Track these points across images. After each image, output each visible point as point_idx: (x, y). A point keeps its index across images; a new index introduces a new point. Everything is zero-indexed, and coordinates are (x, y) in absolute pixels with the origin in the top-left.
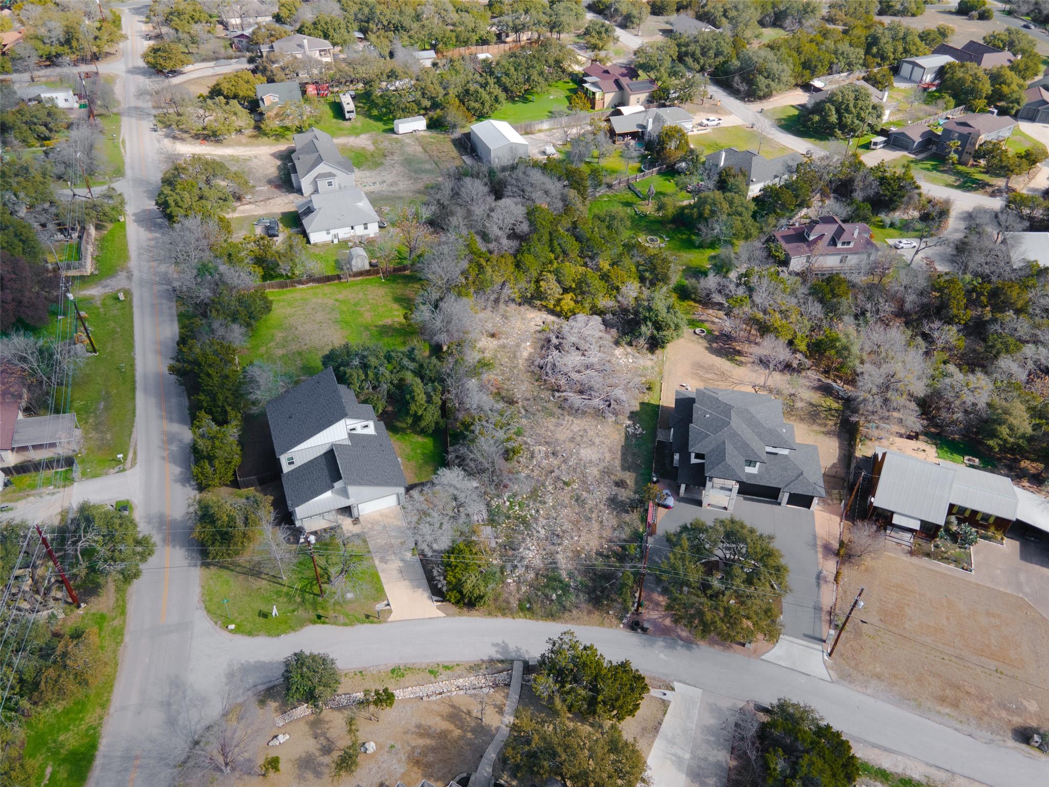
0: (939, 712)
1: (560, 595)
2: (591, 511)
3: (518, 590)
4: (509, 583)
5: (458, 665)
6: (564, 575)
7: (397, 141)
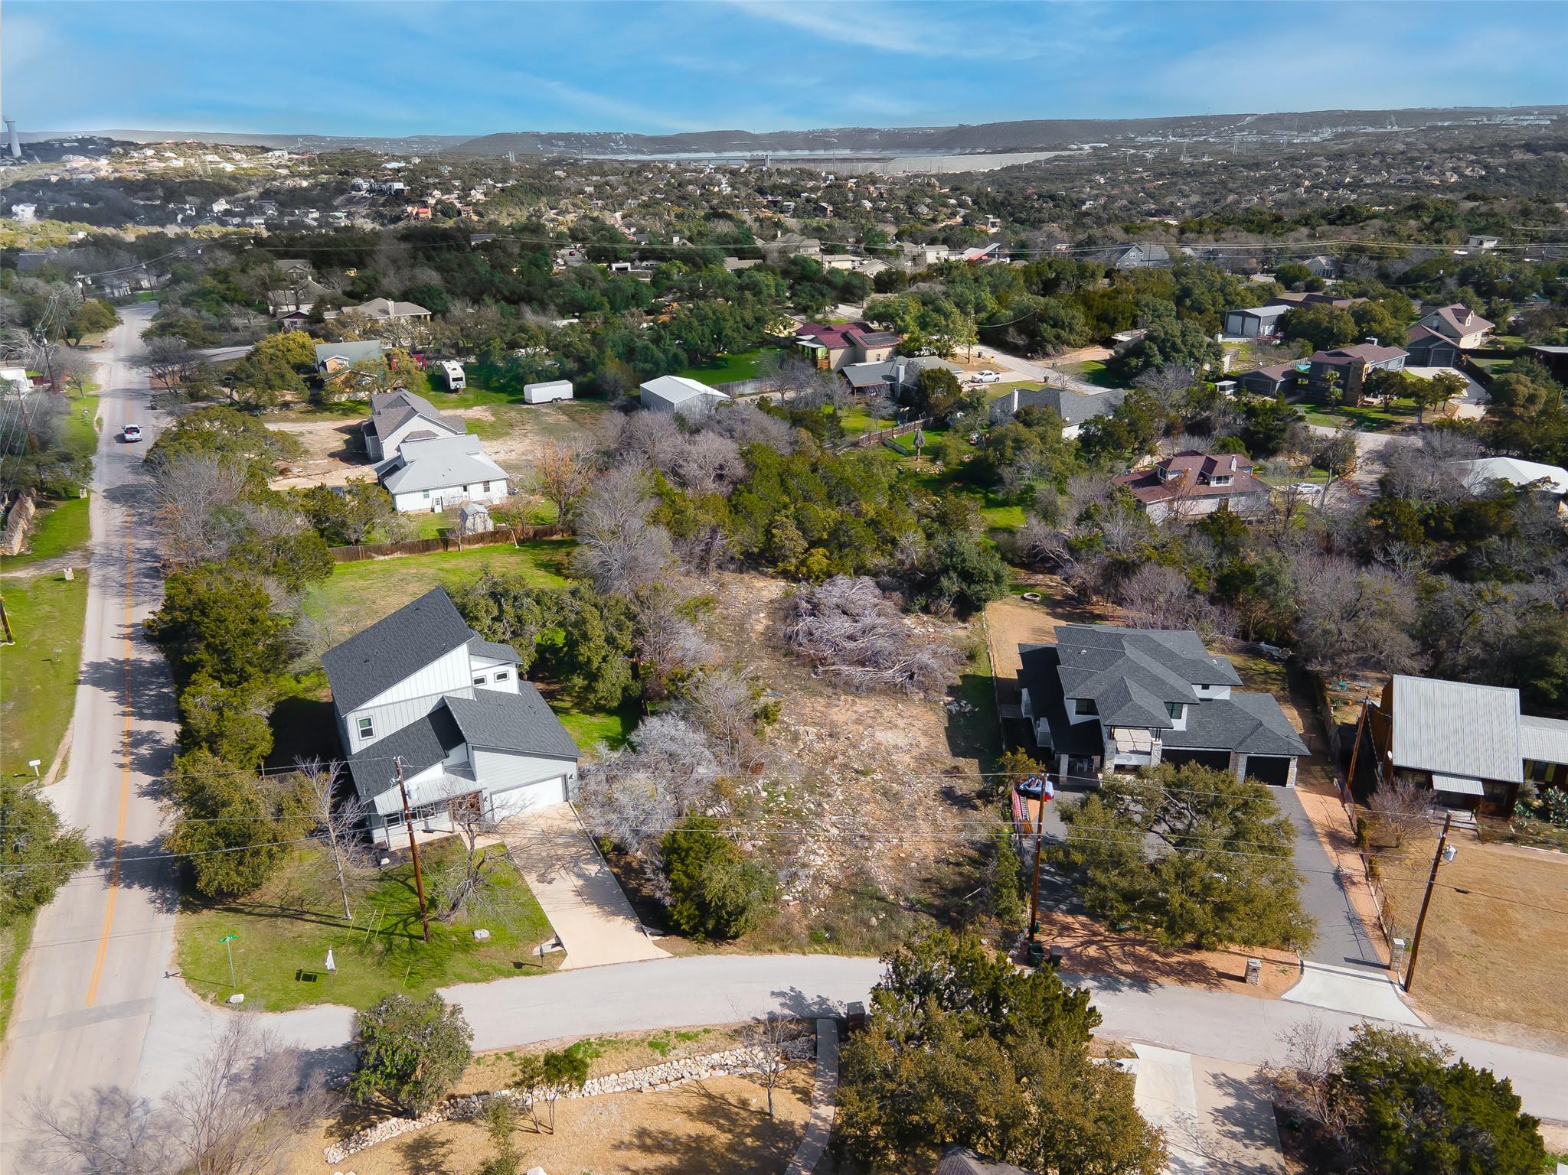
1: (884, 920)
2: (913, 808)
3: (805, 912)
4: (787, 903)
5: (706, 1031)
6: (885, 889)
7: (529, 411)
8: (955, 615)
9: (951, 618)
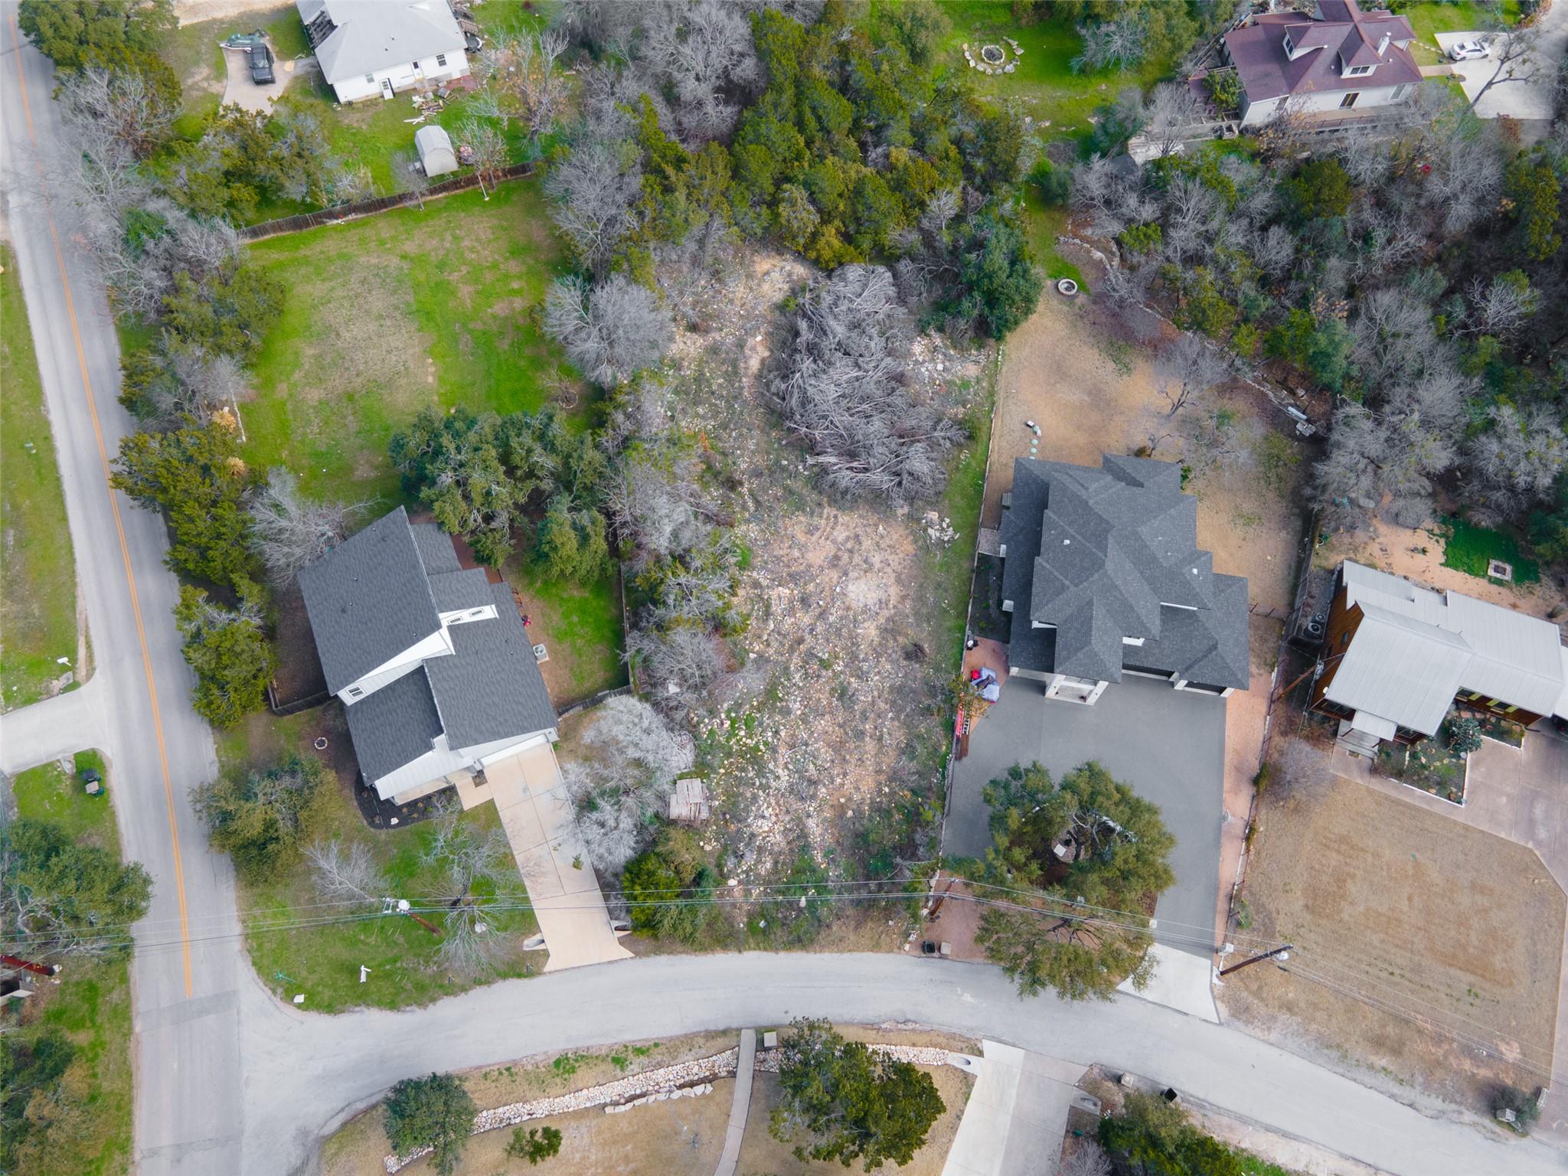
0: (1371, 1067)
1: (813, 898)
2: (864, 717)
3: (747, 893)
4: (732, 888)
5: (656, 1045)
8: (971, 339)
9: (966, 342)
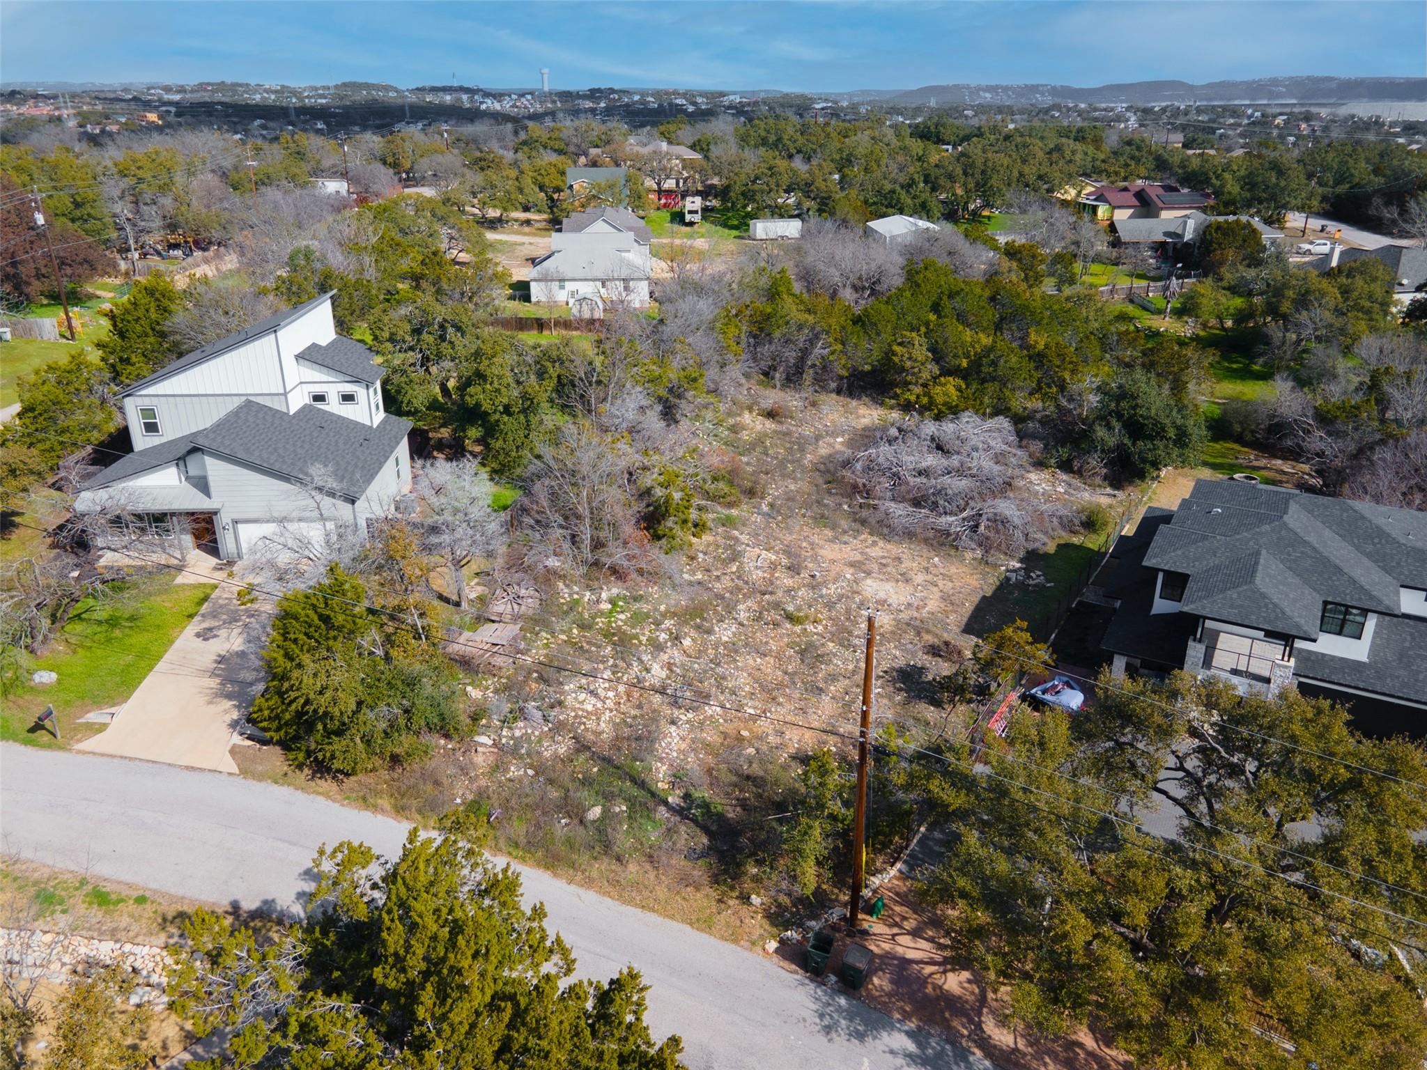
1: (616, 816)
3: (497, 768)
4: (479, 747)
5: (140, 900)
8: (1105, 478)
9: (1098, 480)
